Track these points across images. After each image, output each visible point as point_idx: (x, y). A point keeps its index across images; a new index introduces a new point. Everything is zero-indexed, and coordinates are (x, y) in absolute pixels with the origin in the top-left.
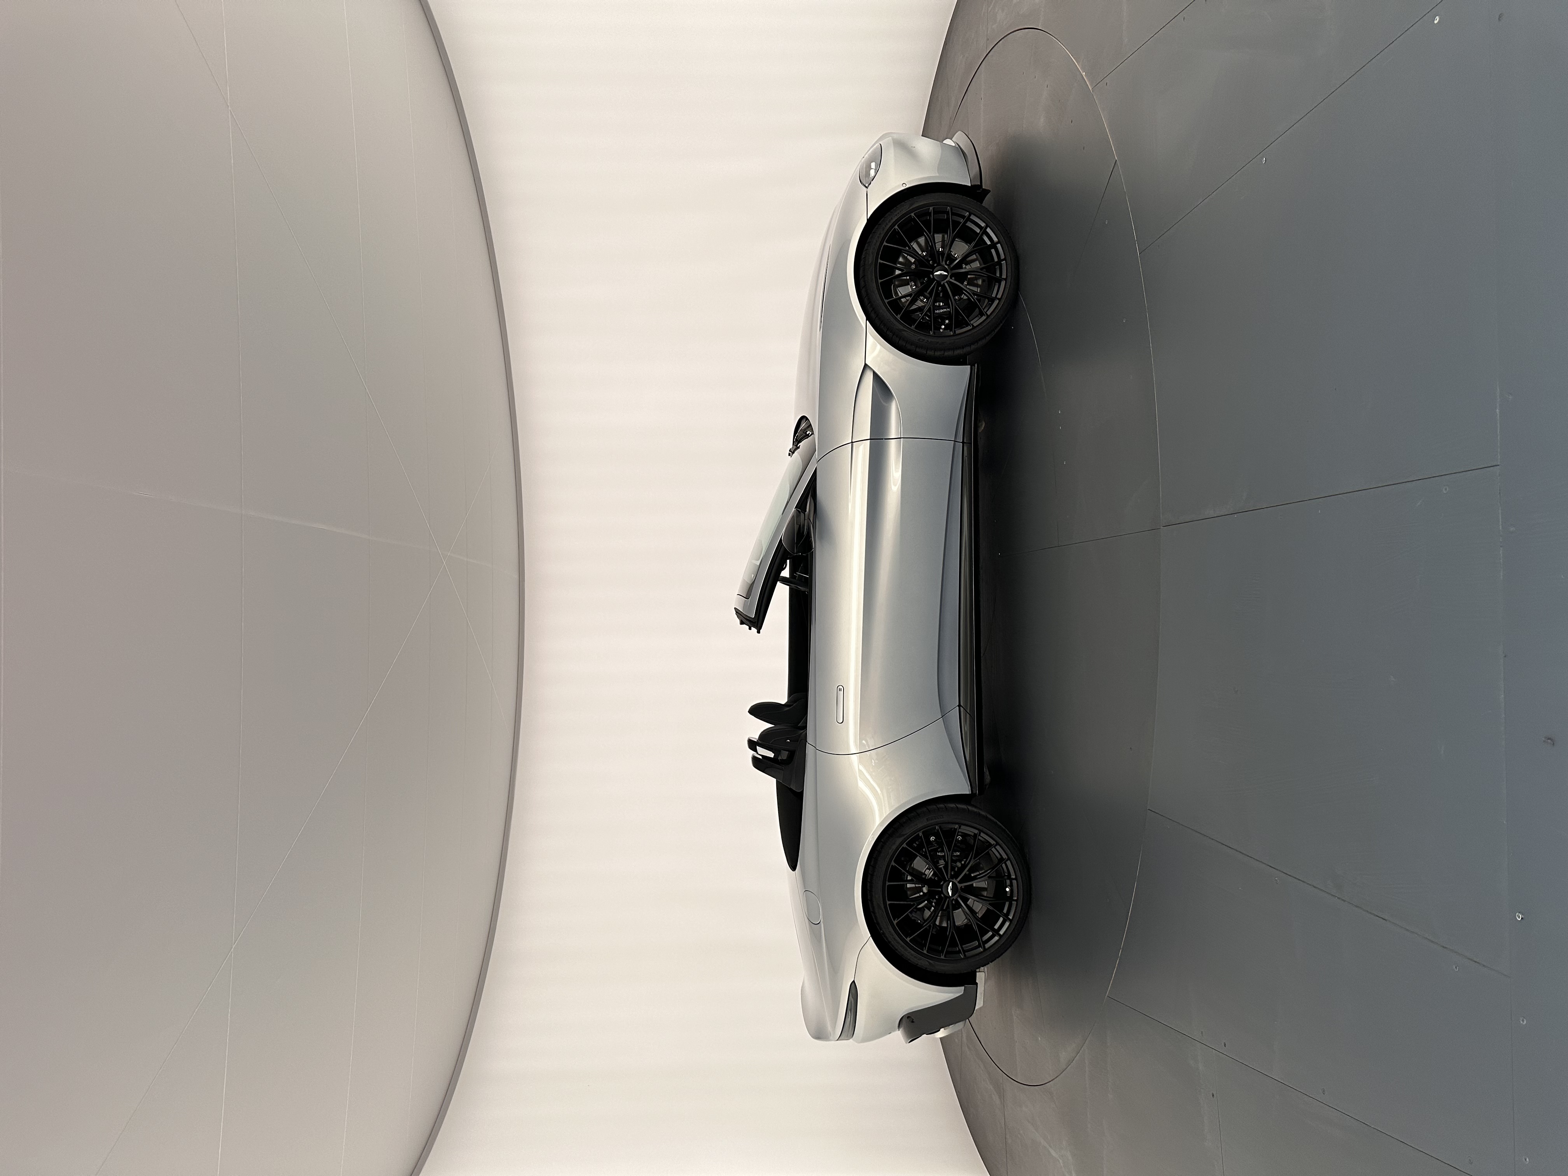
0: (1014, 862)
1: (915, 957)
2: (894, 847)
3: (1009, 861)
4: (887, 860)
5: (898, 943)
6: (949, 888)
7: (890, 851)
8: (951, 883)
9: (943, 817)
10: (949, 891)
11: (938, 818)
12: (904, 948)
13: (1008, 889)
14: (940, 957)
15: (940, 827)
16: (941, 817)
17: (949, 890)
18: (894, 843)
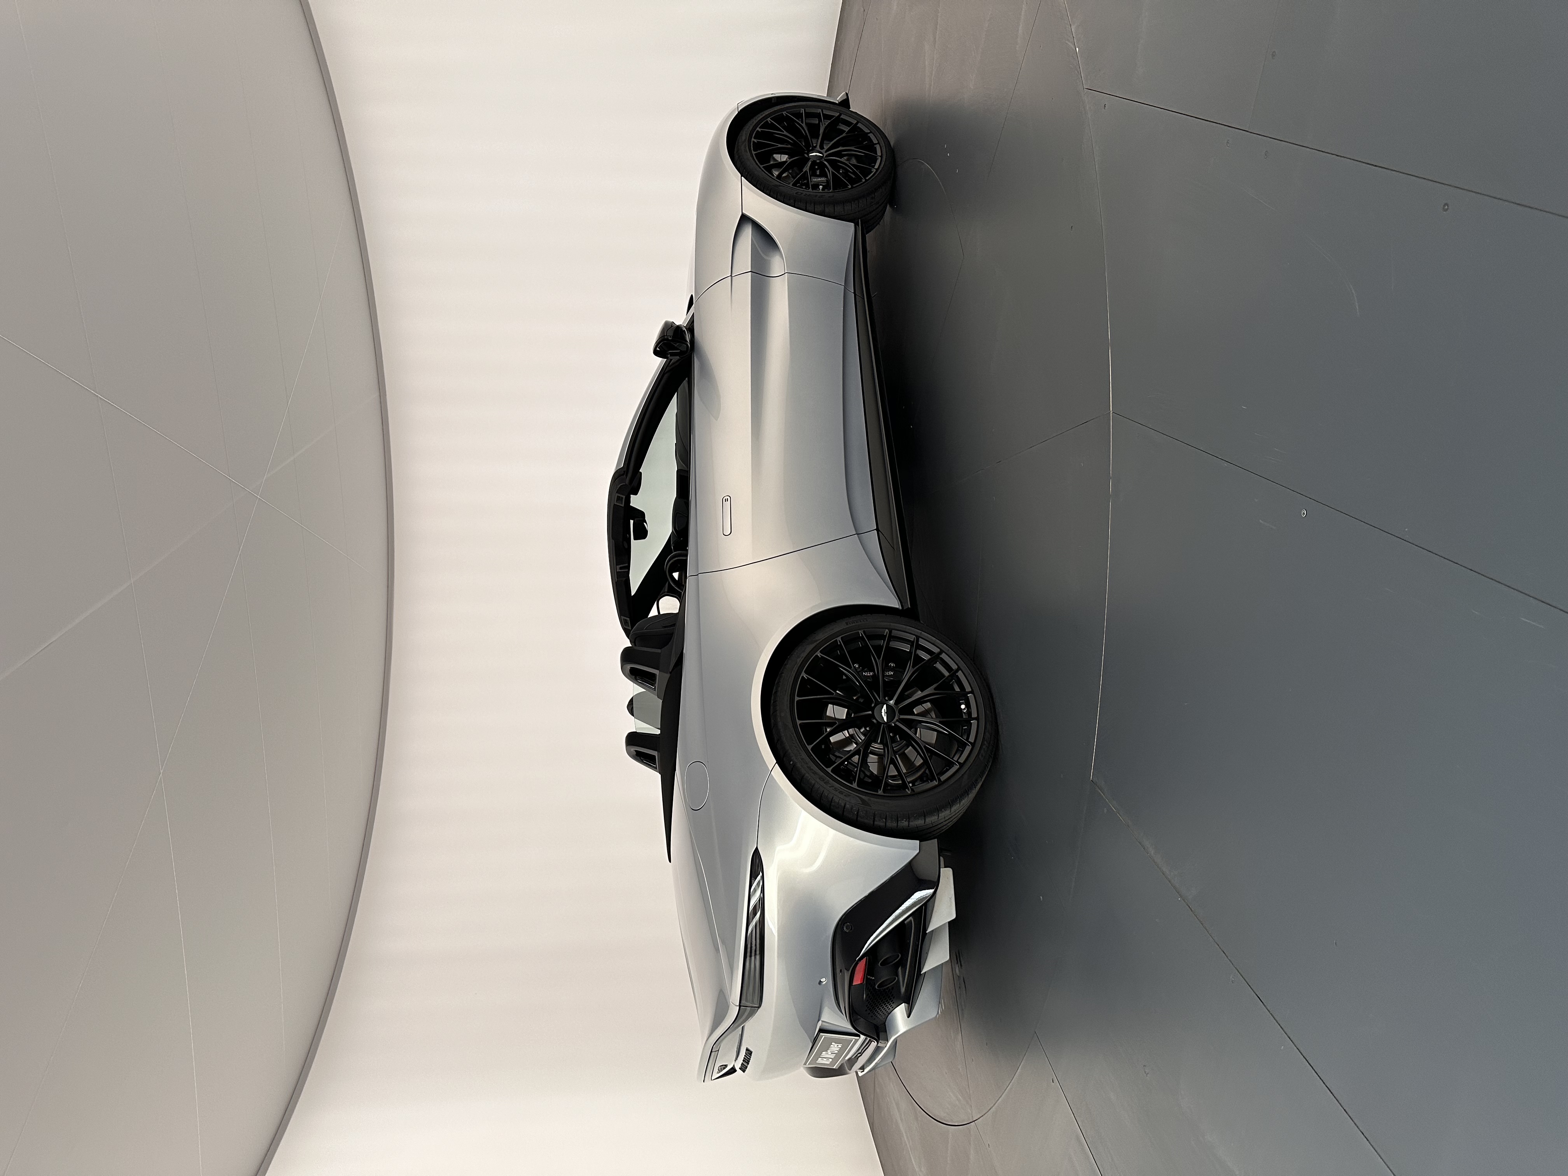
0: (967, 671)
1: (841, 793)
2: (804, 655)
3: (960, 671)
4: (795, 669)
5: (815, 773)
6: (883, 711)
7: (798, 660)
8: (885, 706)
9: (867, 621)
10: (883, 716)
11: (861, 622)
12: (823, 780)
13: (963, 707)
14: (878, 792)
15: (864, 632)
16: (865, 620)
17: (883, 714)
18: (804, 651)
